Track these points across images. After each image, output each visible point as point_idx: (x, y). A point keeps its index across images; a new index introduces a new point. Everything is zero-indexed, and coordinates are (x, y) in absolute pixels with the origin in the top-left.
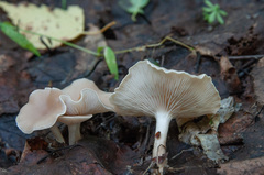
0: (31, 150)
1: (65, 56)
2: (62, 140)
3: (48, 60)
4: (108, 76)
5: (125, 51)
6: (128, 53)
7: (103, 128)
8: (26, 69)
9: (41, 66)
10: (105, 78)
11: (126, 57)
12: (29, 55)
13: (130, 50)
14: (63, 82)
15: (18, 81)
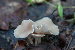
0: (19, 45)
1: (43, 6)
2: (32, 43)
3: (36, 7)
4: (58, 17)
5: (67, 7)
6: (68, 9)
7: (51, 39)
8: (27, 10)
9: (33, 9)
10: (57, 18)
11: (67, 10)
12: (29, 4)
13: (69, 7)
14: (40, 17)
15: (22, 14)
